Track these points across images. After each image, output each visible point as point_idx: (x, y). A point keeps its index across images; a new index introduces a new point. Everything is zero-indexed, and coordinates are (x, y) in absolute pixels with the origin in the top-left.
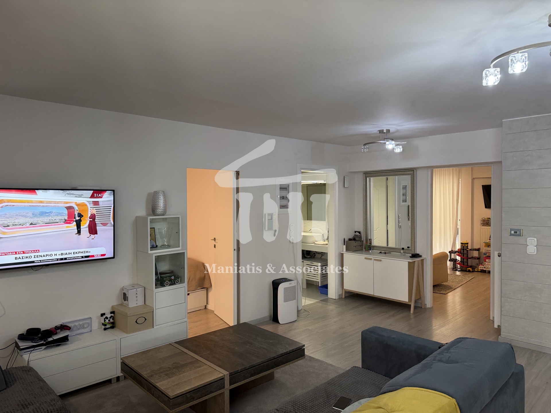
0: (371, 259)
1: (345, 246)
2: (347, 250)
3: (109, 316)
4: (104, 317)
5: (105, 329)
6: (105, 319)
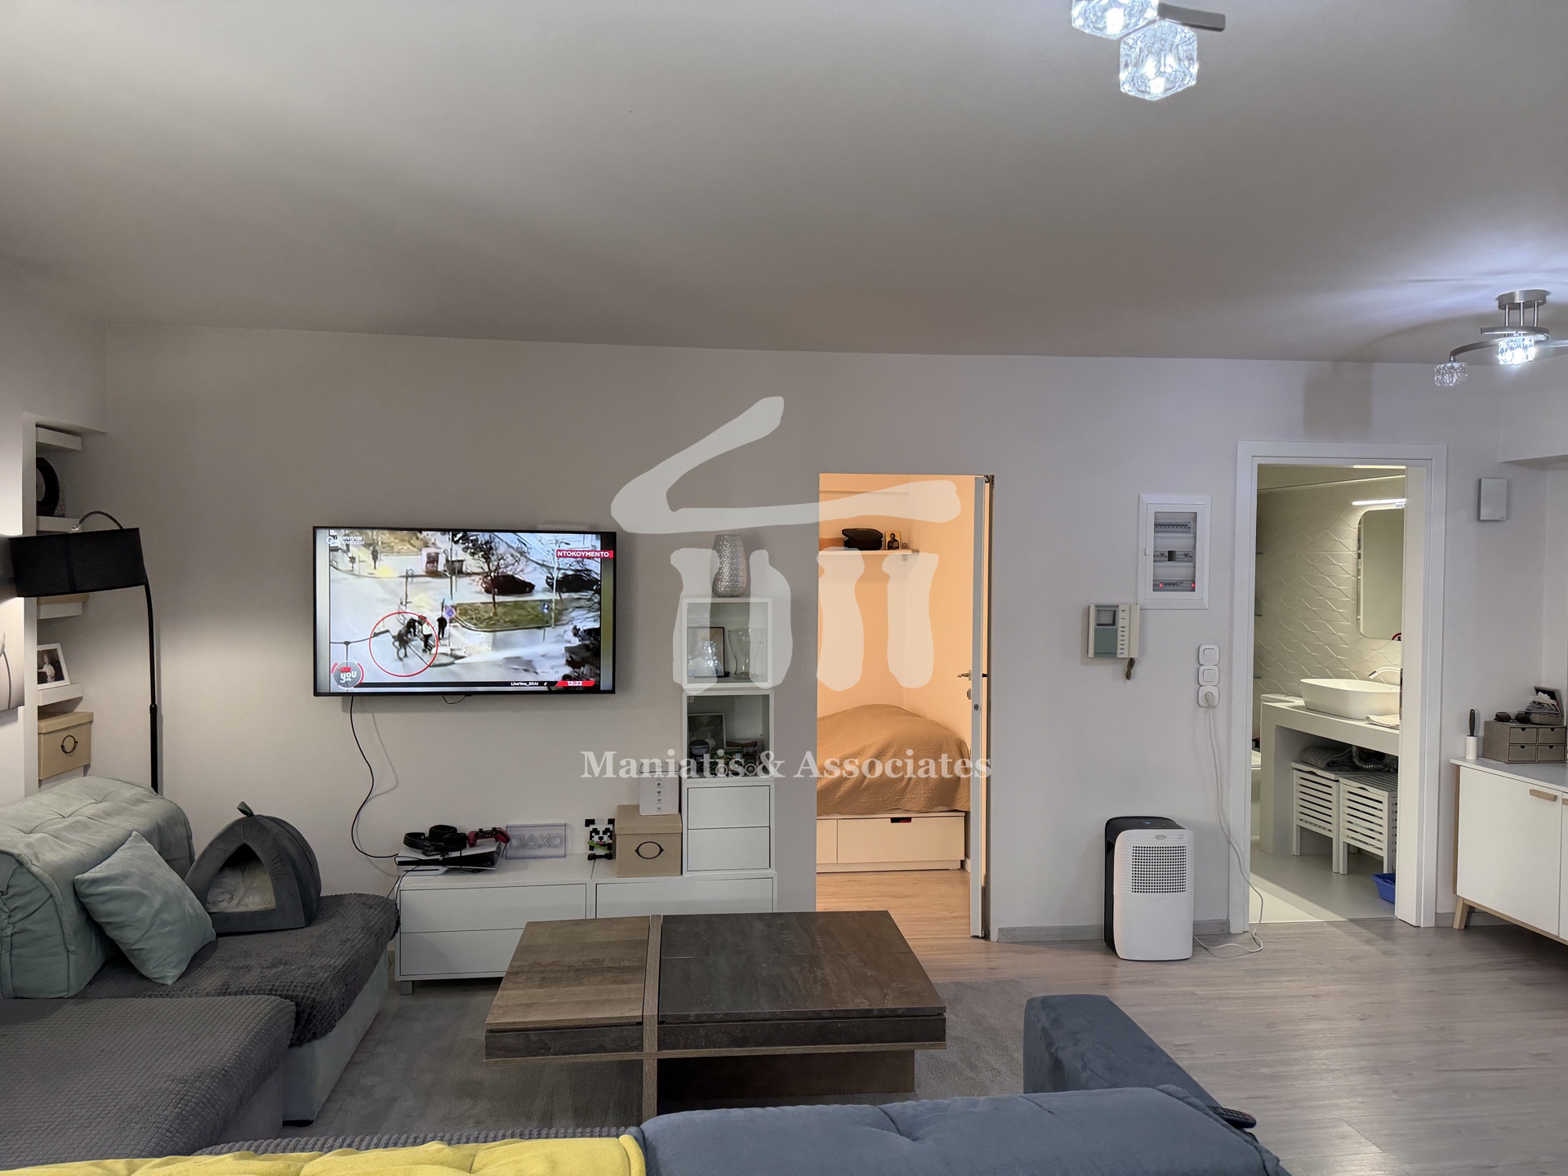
0: (1555, 798)
1: (1472, 741)
2: (1487, 753)
3: (601, 828)
4: (592, 827)
5: (592, 857)
6: (591, 832)
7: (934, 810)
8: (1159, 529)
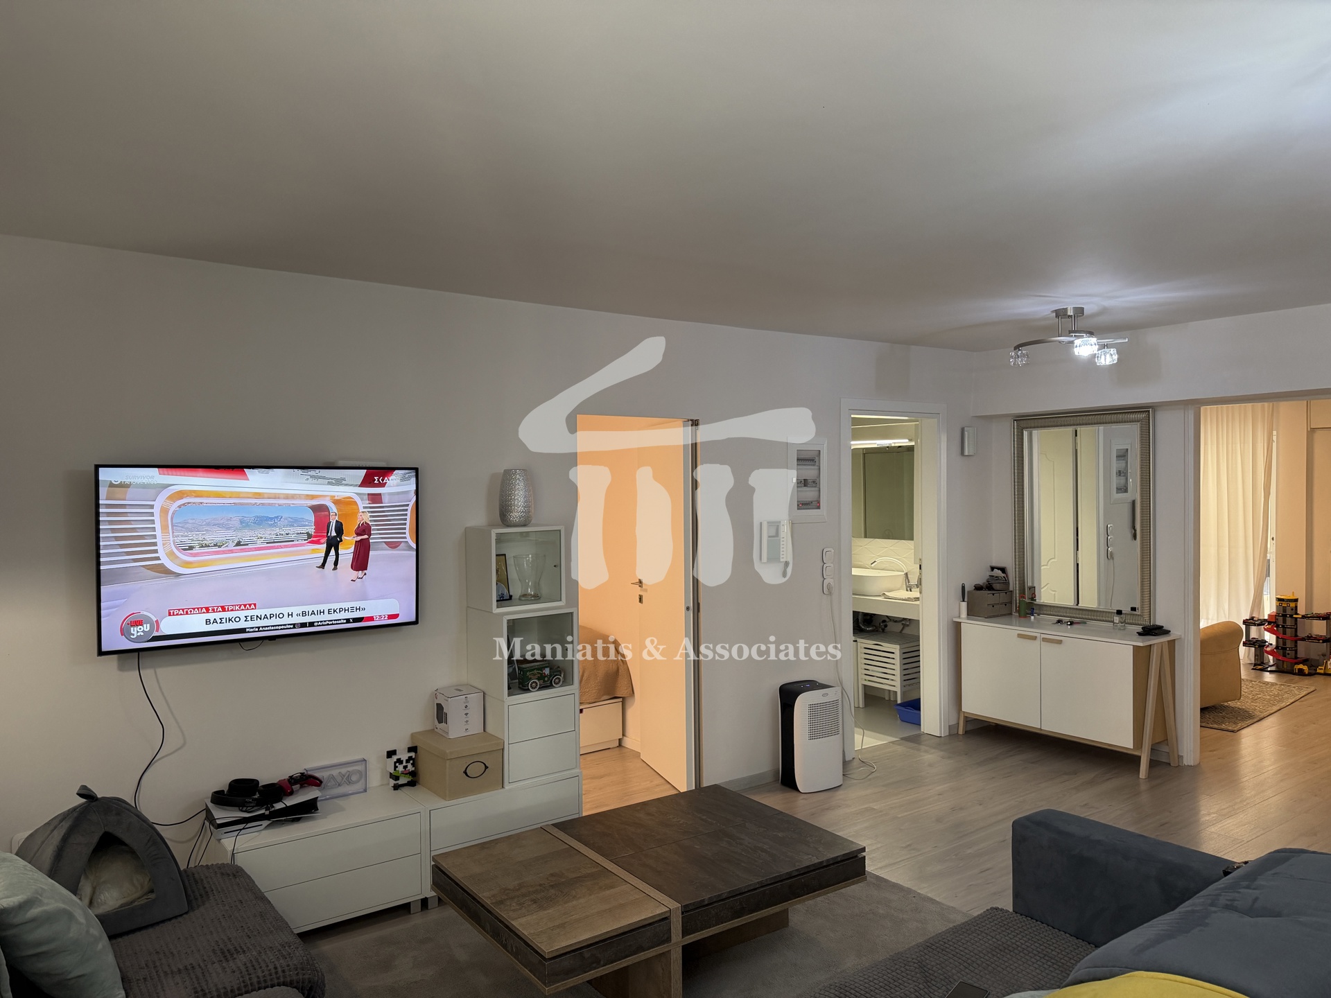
0: (1035, 638)
1: (964, 605)
2: (971, 613)
3: (404, 756)
4: (395, 758)
5: (396, 787)
6: (395, 763)
7: (602, 699)
8: (800, 463)
